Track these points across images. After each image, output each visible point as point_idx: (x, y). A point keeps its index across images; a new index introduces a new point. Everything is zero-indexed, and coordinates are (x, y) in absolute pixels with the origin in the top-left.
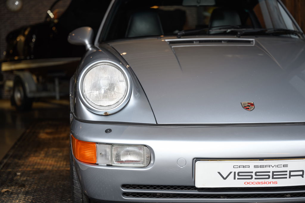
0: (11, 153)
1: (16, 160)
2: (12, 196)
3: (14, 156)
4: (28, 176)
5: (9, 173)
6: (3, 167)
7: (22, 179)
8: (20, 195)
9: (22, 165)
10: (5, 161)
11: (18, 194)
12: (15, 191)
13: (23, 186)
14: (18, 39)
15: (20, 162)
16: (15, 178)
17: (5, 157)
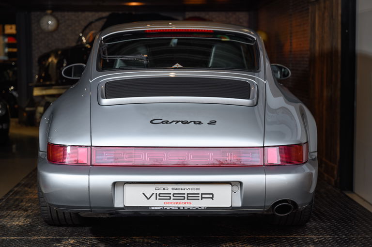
0: (23, 182)
1: (26, 189)
2: (14, 218)
3: (26, 185)
4: (33, 203)
5: (17, 199)
6: (13, 194)
7: (27, 205)
8: (21, 218)
9: (31, 193)
10: (16, 189)
11: (19, 217)
12: (17, 215)
13: (26, 210)
14: (50, 60)
15: (29, 190)
16: (20, 204)
17: (16, 186)
